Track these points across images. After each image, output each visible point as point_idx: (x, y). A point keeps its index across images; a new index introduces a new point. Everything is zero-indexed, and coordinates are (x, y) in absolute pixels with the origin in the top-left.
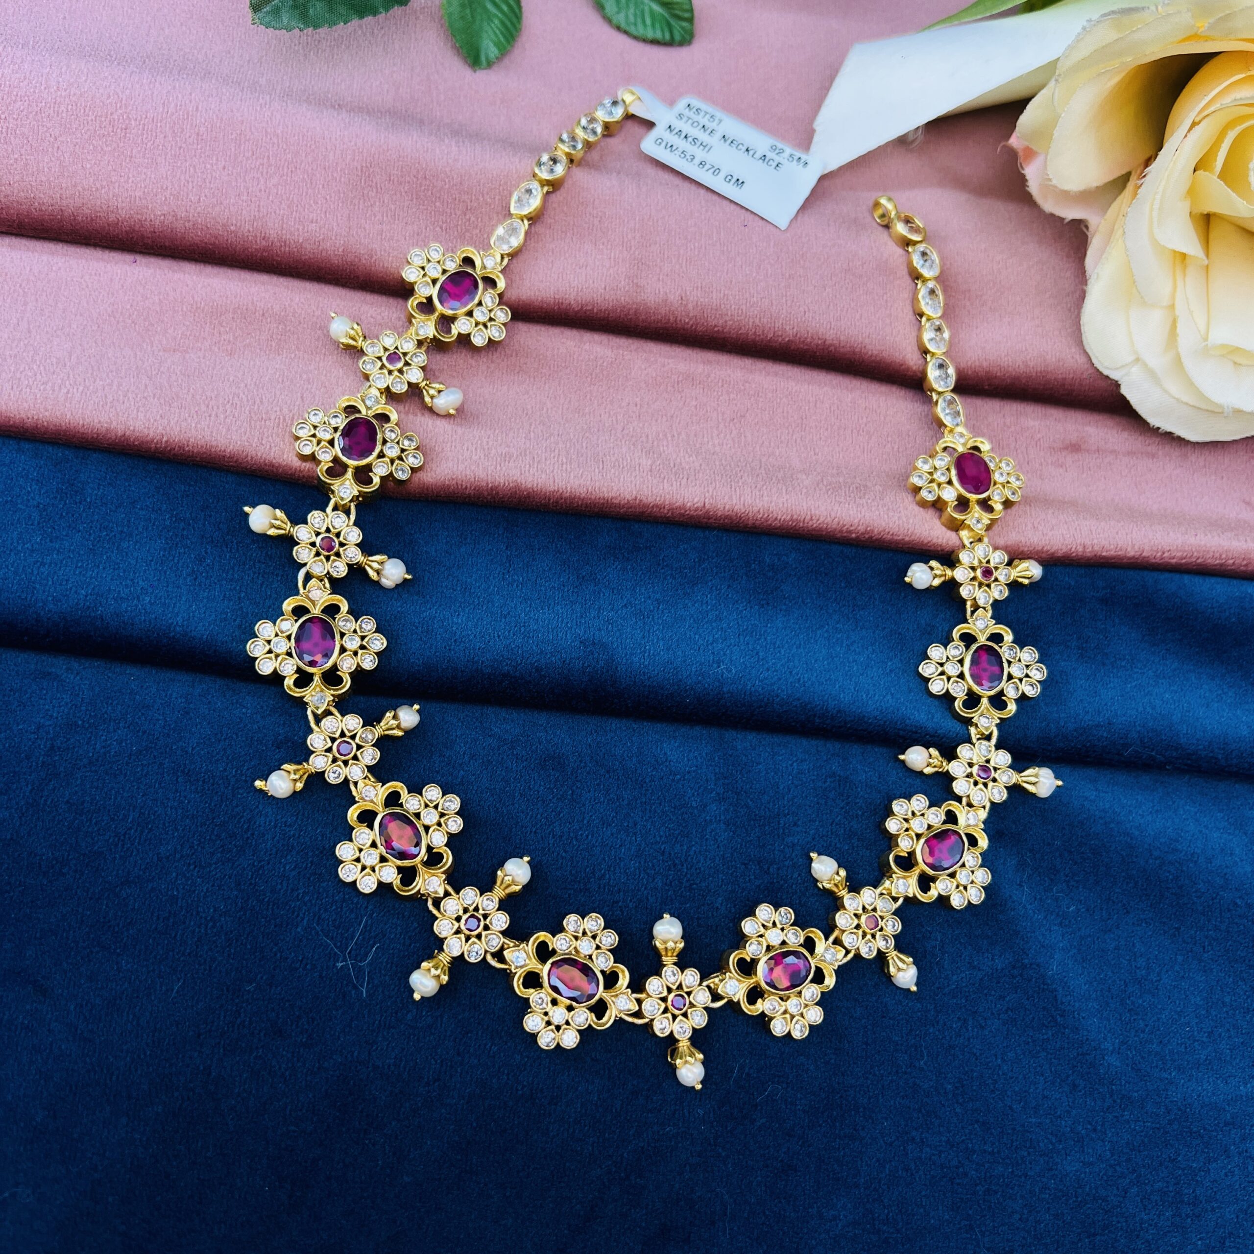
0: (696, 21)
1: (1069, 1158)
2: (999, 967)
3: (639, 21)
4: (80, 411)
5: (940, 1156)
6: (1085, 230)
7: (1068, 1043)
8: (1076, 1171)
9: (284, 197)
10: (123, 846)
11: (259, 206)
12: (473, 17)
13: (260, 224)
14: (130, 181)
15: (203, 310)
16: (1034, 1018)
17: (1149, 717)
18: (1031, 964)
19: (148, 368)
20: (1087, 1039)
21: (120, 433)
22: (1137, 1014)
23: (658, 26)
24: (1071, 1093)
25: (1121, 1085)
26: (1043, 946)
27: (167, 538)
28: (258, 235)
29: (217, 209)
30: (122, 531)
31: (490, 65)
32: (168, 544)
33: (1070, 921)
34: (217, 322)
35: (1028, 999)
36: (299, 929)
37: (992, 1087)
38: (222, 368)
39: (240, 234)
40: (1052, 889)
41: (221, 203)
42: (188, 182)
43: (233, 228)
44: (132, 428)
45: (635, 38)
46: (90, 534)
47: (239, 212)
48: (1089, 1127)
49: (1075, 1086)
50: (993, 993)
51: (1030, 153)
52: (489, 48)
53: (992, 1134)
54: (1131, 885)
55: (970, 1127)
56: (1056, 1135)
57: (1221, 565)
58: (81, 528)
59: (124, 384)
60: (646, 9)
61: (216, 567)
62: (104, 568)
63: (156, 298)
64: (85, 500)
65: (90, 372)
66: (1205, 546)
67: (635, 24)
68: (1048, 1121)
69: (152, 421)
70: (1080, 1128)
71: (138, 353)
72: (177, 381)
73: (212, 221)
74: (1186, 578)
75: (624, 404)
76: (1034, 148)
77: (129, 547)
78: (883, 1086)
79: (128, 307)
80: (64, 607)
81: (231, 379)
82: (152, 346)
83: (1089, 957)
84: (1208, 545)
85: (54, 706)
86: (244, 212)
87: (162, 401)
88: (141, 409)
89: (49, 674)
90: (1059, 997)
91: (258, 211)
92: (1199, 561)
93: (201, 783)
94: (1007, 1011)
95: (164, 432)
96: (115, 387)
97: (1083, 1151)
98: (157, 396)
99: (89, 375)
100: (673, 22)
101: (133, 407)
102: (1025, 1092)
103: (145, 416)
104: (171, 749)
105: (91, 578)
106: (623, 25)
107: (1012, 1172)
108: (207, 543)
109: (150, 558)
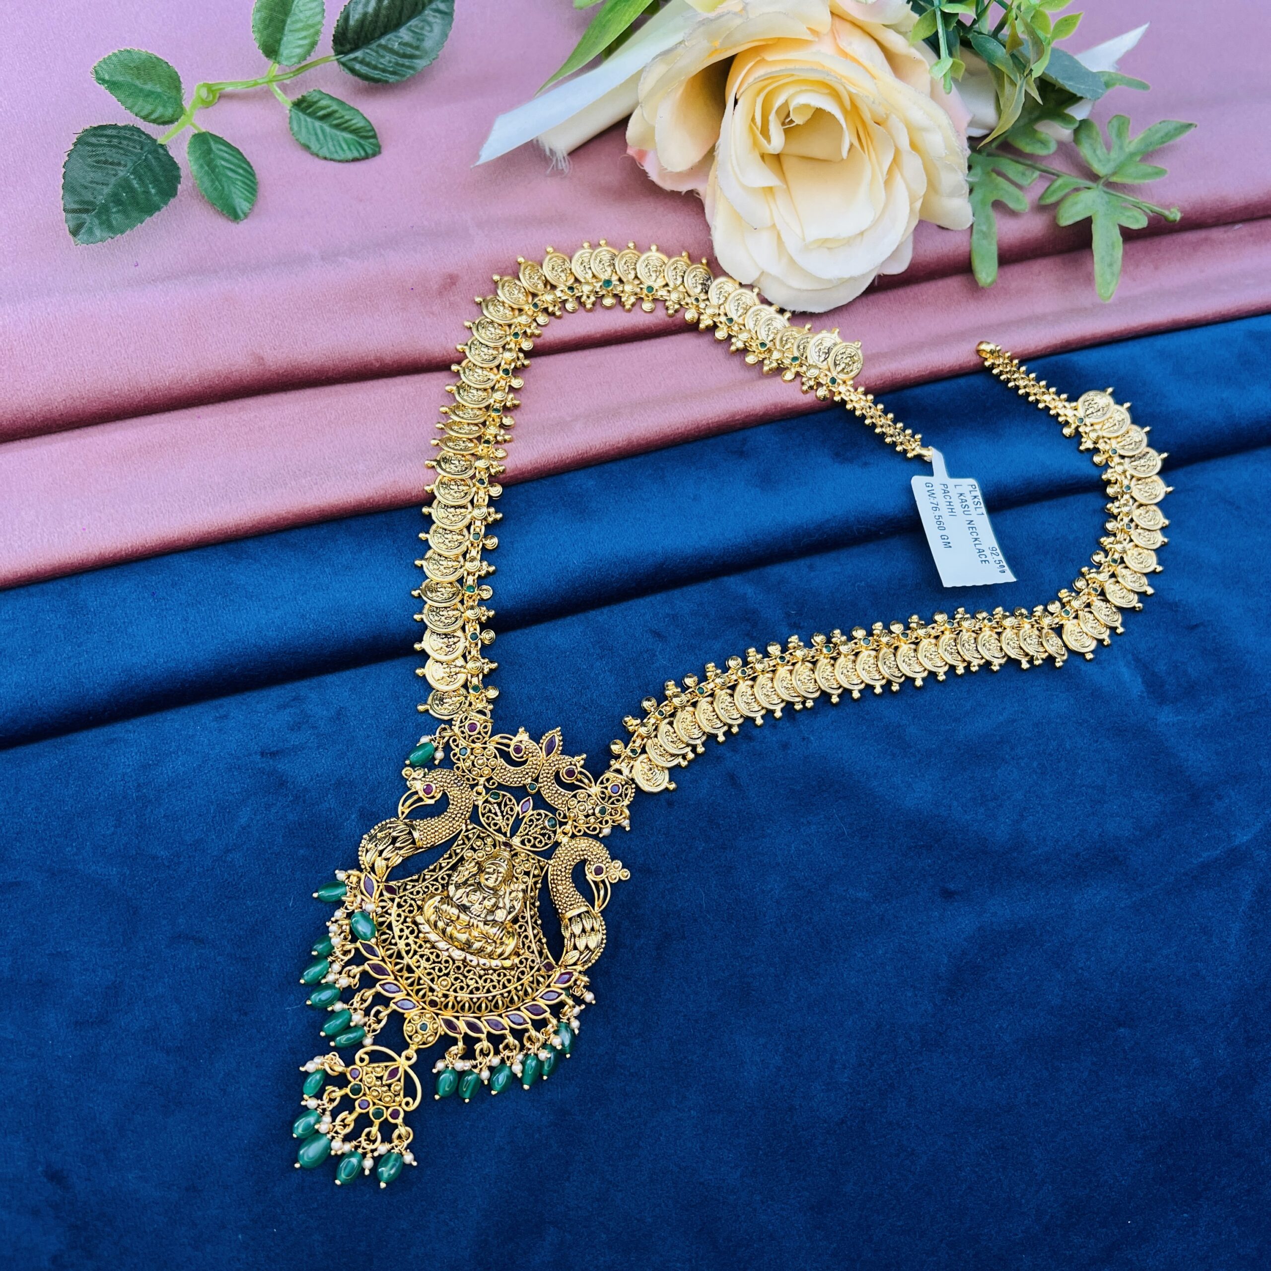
0: (378, 135)
3: (338, 148)
6: (697, 195)
11: (129, 370)
12: (221, 186)
14: (30, 384)
23: (352, 147)
31: (246, 216)
41: (101, 378)
42: (72, 371)
45: (340, 161)
51: (642, 154)
52: (242, 205)
60: (341, 139)
67: (337, 152)
76: (644, 148)
85: (128, 759)
91: (129, 374)
93: (250, 771)
100: (362, 142)
104: (220, 756)
106: (328, 156)
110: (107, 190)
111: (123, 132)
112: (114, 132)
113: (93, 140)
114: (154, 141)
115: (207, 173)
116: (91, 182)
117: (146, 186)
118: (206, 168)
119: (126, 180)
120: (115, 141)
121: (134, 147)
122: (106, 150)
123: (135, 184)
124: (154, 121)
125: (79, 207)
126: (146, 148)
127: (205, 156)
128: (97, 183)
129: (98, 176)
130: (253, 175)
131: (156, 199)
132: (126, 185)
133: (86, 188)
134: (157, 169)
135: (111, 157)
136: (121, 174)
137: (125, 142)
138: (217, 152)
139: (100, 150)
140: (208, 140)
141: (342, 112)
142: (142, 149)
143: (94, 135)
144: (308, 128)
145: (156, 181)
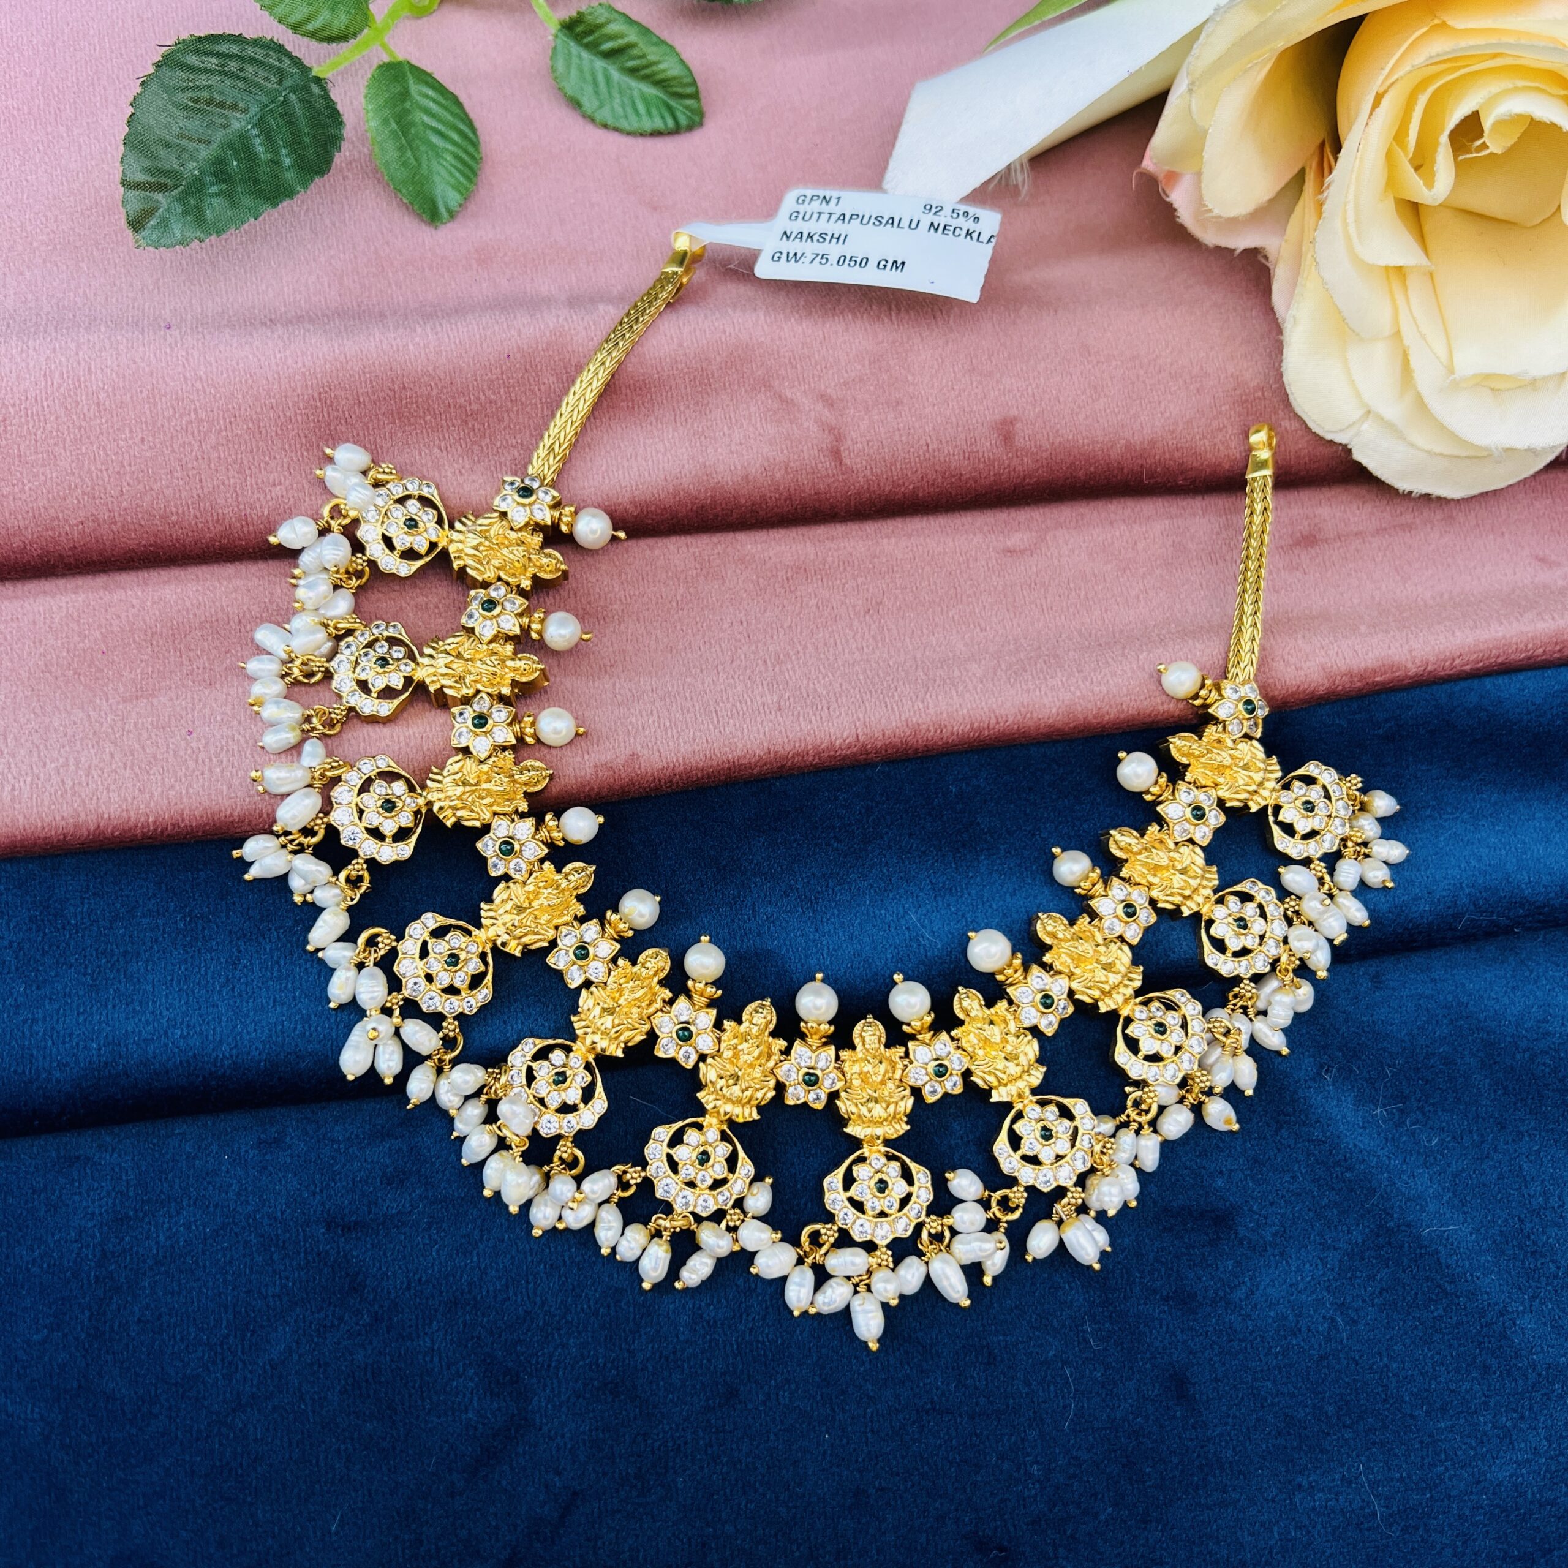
0: (703, 95)
1: (1497, 1462)
2: (1360, 1240)
3: (630, 110)
4: (35, 810)
5: (1337, 1500)
6: (1264, 261)
7: (1466, 1315)
8: (1511, 1476)
9: (229, 460)
10: (223, 1360)
11: (201, 481)
12: (416, 159)
13: (208, 504)
14: (27, 488)
15: (161, 635)
16: (1416, 1294)
17: (1477, 873)
18: (1399, 1226)
19: (110, 730)
20: (1489, 1304)
21: (92, 827)
22: (1543, 1256)
23: (655, 112)
24: (1483, 1378)
25: (1543, 1351)
26: (1409, 1200)
27: (185, 946)
28: (209, 519)
29: (148, 498)
30: (125, 952)
31: (452, 216)
32: (187, 953)
33: (1435, 1158)
34: (182, 646)
35: (1404, 1271)
36: (470, 1415)
37: (1383, 1396)
38: (204, 706)
39: (185, 524)
40: (1404, 1123)
41: (152, 489)
42: (101, 471)
43: (174, 518)
44: (106, 816)
45: (630, 133)
46: (86, 967)
47: (177, 495)
48: (1515, 1415)
49: (1486, 1368)
50: (1358, 1274)
51: (1173, 177)
52: (448, 195)
53: (1395, 1455)
54: (1499, 1092)
55: (1367, 1453)
56: (1476, 1437)
57: (1529, 658)
58: (73, 961)
59: (83, 759)
60: (636, 94)
61: (256, 968)
62: (114, 1007)
63: (98, 634)
64: (69, 922)
65: (35, 754)
66: (1504, 637)
67: (627, 117)
68: (1462, 1421)
69: (129, 799)
70: (1504, 1419)
71: (92, 713)
72: (150, 738)
73: (146, 517)
74: (1488, 682)
75: (726, 626)
76: (1177, 170)
77: (139, 970)
78: (1248, 1429)
79: (65, 654)
80: (74, 1071)
81: (219, 718)
82: (107, 700)
83: (1468, 1199)
84: (1508, 636)
85: (93, 1201)
86: (184, 494)
87: (136, 769)
88: (112, 787)
89: (78, 1158)
90: (1443, 1261)
91: (202, 487)
92: (1500, 660)
93: (302, 1255)
94: (1380, 1293)
95: (148, 810)
96: (72, 767)
97: (1514, 1449)
98: (129, 765)
99: (35, 759)
100: (673, 103)
101: (100, 787)
102: (1426, 1390)
103: (119, 795)
104: (255, 1220)
105: (100, 1023)
106: (611, 122)
107: (1432, 1497)
108: (238, 939)
109: (169, 978)
110: (204, 153)
111: (250, 51)
112: (235, 49)
113: (193, 60)
114: (305, 70)
115: (393, 134)
116: (180, 136)
117: (276, 152)
118: (394, 125)
119: (244, 137)
120: (233, 66)
121: (267, 79)
122: (214, 80)
123: (259, 145)
124: (312, 35)
125: (149, 178)
126: (288, 83)
127: (395, 106)
128: (190, 139)
129: (195, 125)
130: (475, 145)
131: (290, 175)
132: (241, 147)
133: (167, 145)
134: (303, 123)
135: (221, 93)
136: (236, 125)
137: (250, 69)
138: (418, 98)
139: (203, 80)
140: (404, 76)
141: (644, 47)
142: (280, 83)
143: (197, 52)
144: (581, 71)
145: (295, 144)
